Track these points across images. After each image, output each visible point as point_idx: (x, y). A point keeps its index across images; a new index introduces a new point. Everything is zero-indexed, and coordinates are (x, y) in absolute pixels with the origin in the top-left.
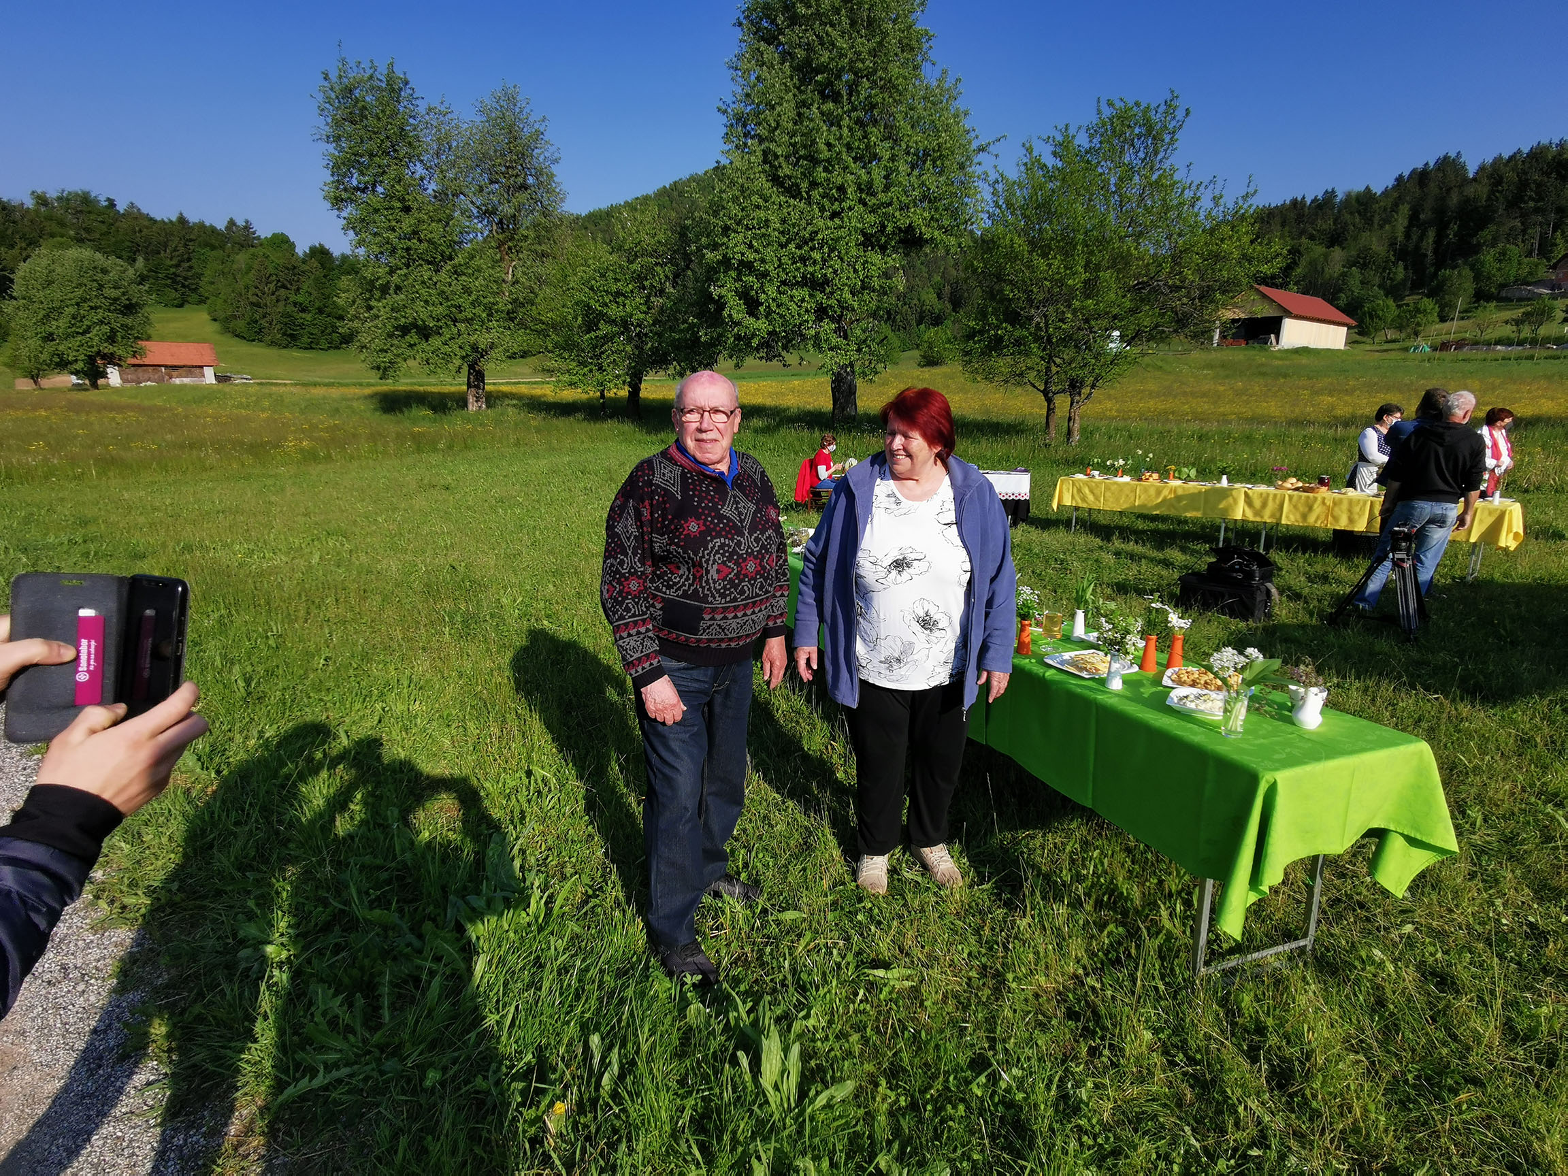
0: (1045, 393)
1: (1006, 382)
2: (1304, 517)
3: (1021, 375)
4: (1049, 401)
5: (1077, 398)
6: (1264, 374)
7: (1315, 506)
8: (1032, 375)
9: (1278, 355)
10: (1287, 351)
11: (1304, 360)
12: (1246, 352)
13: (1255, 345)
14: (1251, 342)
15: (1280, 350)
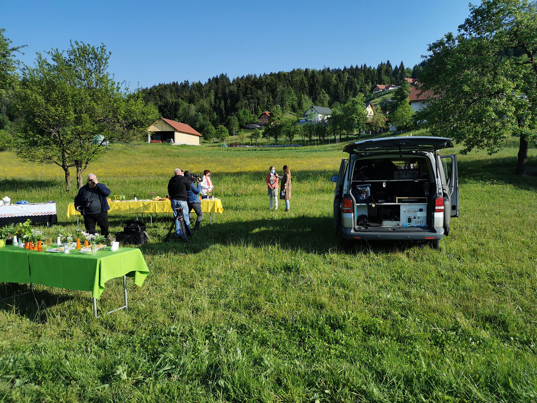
0: (63, 166)
1: (42, 162)
2: (163, 209)
3: (50, 158)
4: (66, 170)
5: (80, 168)
6: (169, 155)
7: (166, 205)
8: (55, 159)
9: (175, 147)
10: (178, 146)
11: (185, 150)
12: (162, 146)
13: (166, 143)
14: (164, 141)
15: (175, 145)
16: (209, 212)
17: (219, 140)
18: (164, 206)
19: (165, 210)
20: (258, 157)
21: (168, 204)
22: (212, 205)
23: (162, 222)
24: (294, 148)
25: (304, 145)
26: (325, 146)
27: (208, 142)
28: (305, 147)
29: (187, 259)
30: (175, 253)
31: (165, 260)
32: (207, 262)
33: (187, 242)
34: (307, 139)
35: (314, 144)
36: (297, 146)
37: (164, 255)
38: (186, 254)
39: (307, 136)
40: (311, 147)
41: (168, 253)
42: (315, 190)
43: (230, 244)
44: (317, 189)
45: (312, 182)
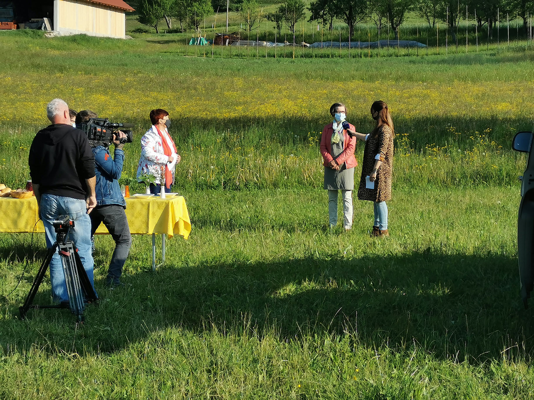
2: (15, 223)
6: (37, 67)
7: (23, 211)
9: (55, 43)
10: (64, 39)
11: (83, 51)
12: (17, 39)
13: (28, 30)
14: (22, 25)
15: (56, 38)
16: (151, 232)
17: (184, 25)
18: (19, 214)
19: (22, 226)
20: (297, 76)
21: (30, 208)
22: (159, 213)
23: (12, 259)
24: (403, 51)
25: (432, 43)
26: (495, 46)
27: (152, 29)
28: (437, 50)
29: (85, 368)
30: (49, 352)
31: (18, 370)
32: (142, 378)
33: (83, 319)
34: (441, 25)
35: (462, 42)
36: (412, 46)
37: (15, 357)
38: (81, 354)
39: (440, 16)
40: (453, 48)
41: (27, 350)
42: (464, 176)
43: (210, 329)
44: (469, 172)
45: (456, 152)
